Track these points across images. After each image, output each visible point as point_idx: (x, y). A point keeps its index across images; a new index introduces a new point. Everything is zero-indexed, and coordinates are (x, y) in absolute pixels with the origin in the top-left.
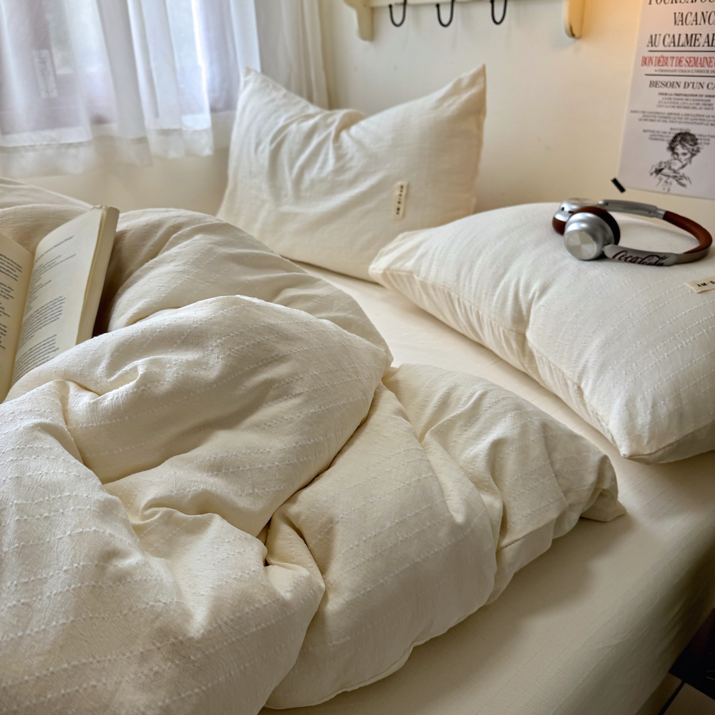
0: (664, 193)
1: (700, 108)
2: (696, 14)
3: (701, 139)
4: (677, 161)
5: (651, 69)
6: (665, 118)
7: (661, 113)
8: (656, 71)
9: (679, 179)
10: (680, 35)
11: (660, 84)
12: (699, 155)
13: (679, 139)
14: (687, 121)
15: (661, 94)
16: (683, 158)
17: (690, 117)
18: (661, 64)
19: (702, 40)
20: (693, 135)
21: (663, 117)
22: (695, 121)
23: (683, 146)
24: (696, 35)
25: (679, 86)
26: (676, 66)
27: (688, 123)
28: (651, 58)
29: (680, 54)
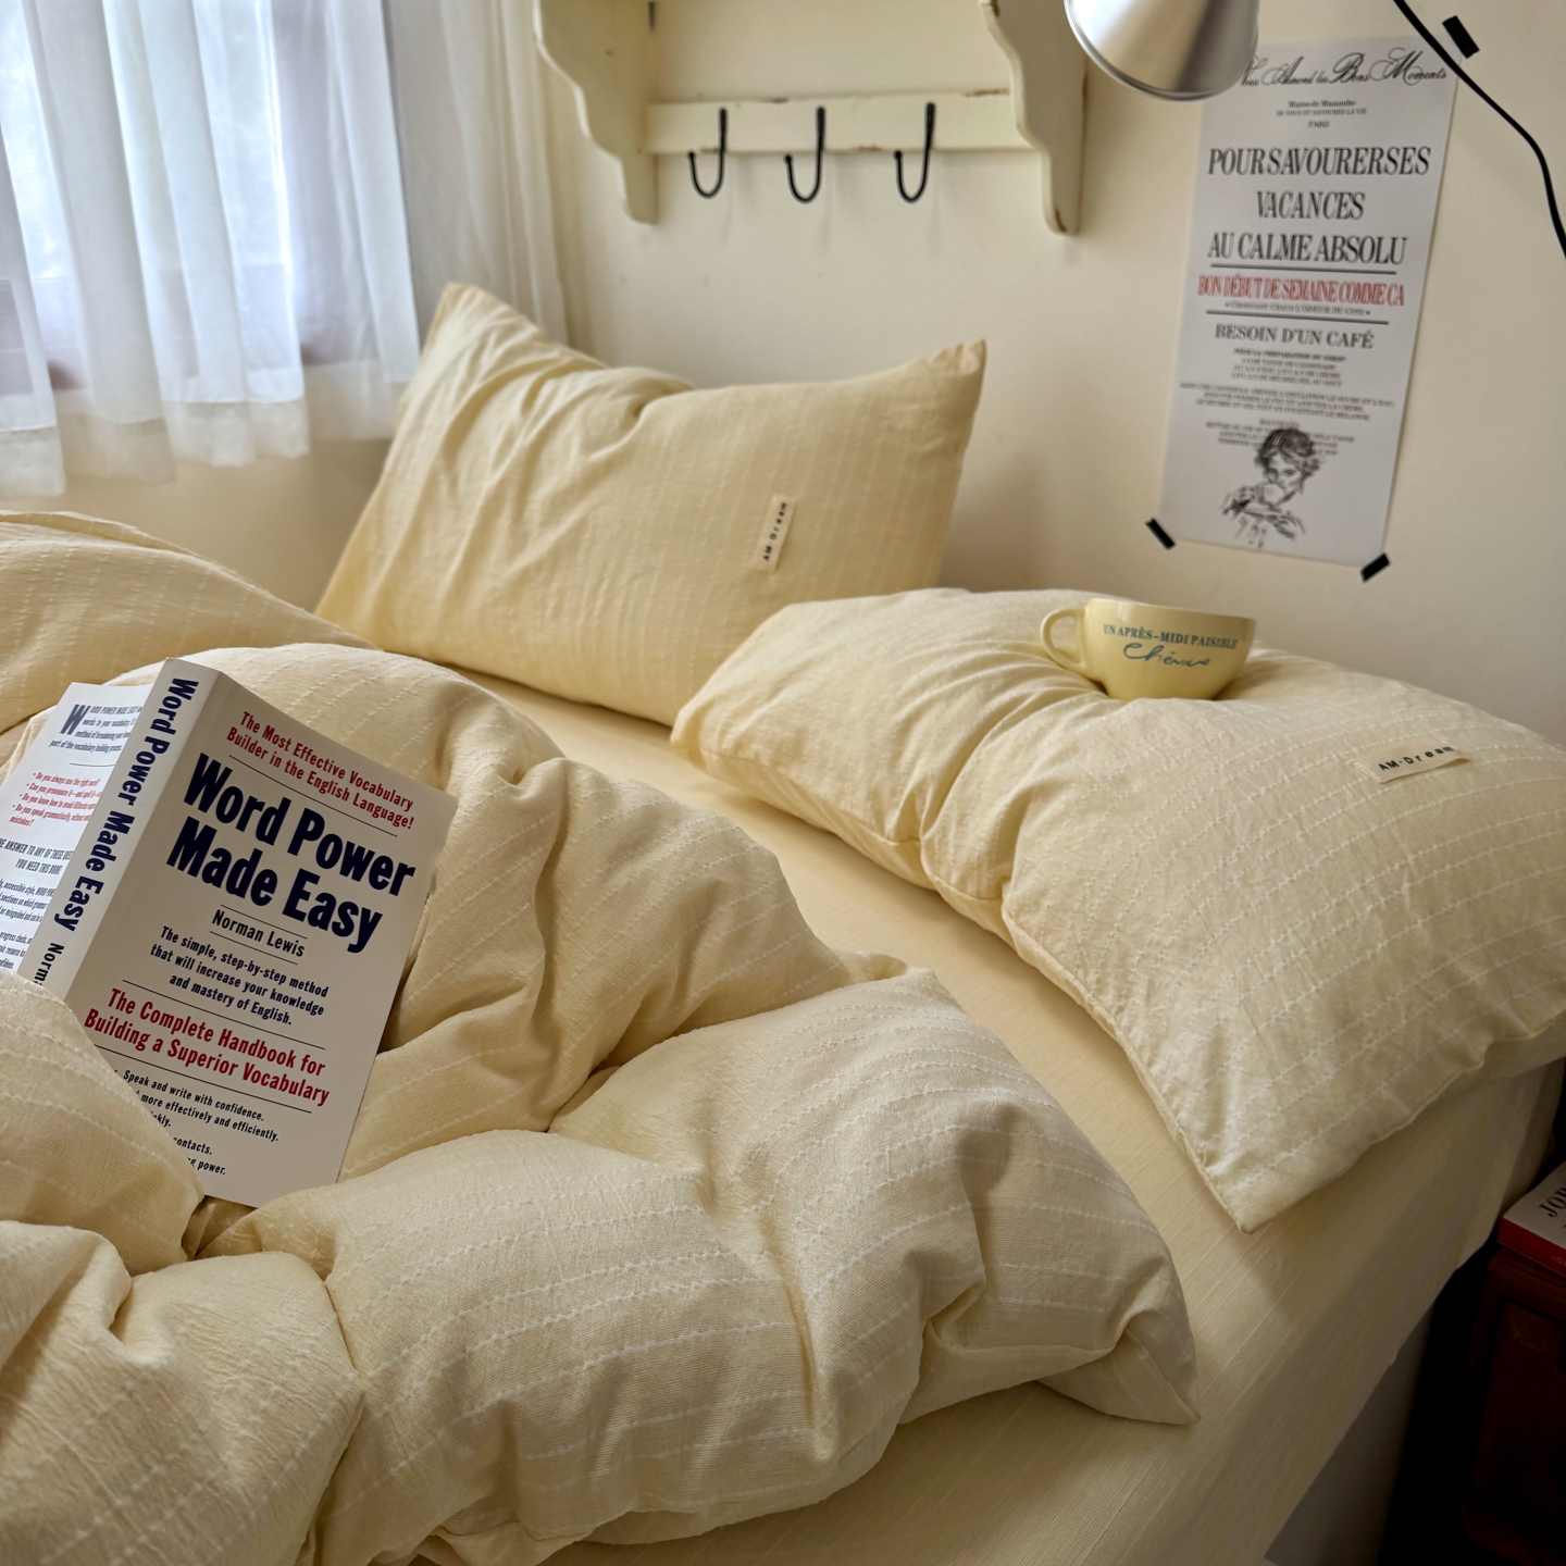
0: (1253, 551)
1: (1316, 382)
2: (1300, 196)
3: (1320, 444)
4: (1275, 486)
5: (1219, 301)
6: (1250, 399)
7: (1240, 390)
8: (1227, 305)
9: (1281, 522)
10: (1271, 236)
11: (1237, 332)
12: (1317, 475)
13: (1277, 441)
14: (1291, 406)
15: (1238, 351)
16: (1287, 480)
17: (1297, 399)
18: (1237, 290)
19: (1314, 247)
20: (1303, 435)
21: (1243, 398)
22: (1306, 407)
23: (1287, 457)
24: (1301, 237)
25: (1273, 337)
26: (1266, 296)
27: (1293, 410)
28: (1216, 280)
29: (1272, 274)
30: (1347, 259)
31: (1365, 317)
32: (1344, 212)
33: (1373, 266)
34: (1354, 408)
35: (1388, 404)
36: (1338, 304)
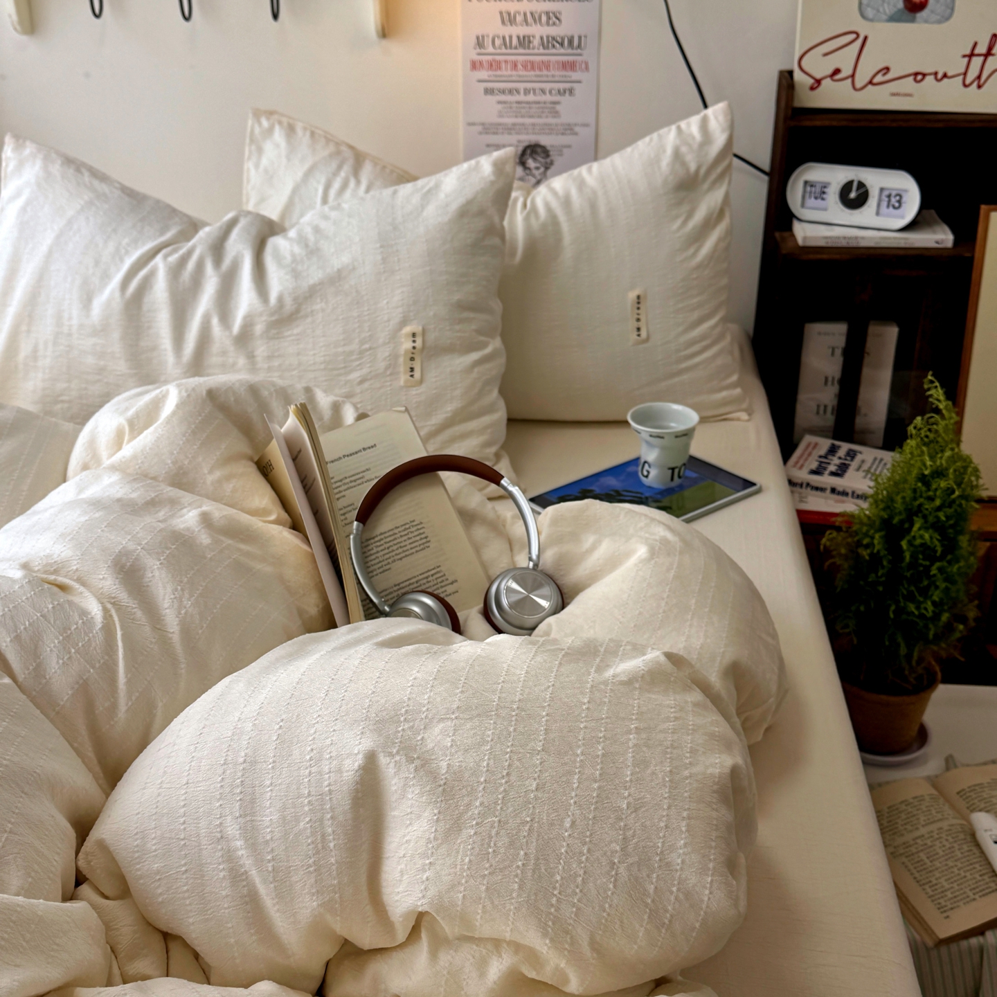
1: (547, 117)
2: (525, 14)
4: (530, 177)
5: (483, 74)
6: (510, 129)
7: (503, 124)
8: (489, 76)
10: (511, 37)
11: (497, 92)
13: (528, 152)
14: (534, 132)
15: (499, 102)
16: (537, 173)
17: (537, 127)
18: (494, 68)
19: (536, 42)
20: (543, 147)
21: (506, 129)
22: (543, 131)
23: (535, 160)
24: (529, 37)
25: (518, 91)
26: (512, 70)
27: (536, 133)
28: (481, 63)
29: (513, 58)
30: (556, 49)
31: (569, 79)
32: (551, 22)
33: (570, 51)
34: (569, 129)
35: (586, 125)
36: (552, 72)
